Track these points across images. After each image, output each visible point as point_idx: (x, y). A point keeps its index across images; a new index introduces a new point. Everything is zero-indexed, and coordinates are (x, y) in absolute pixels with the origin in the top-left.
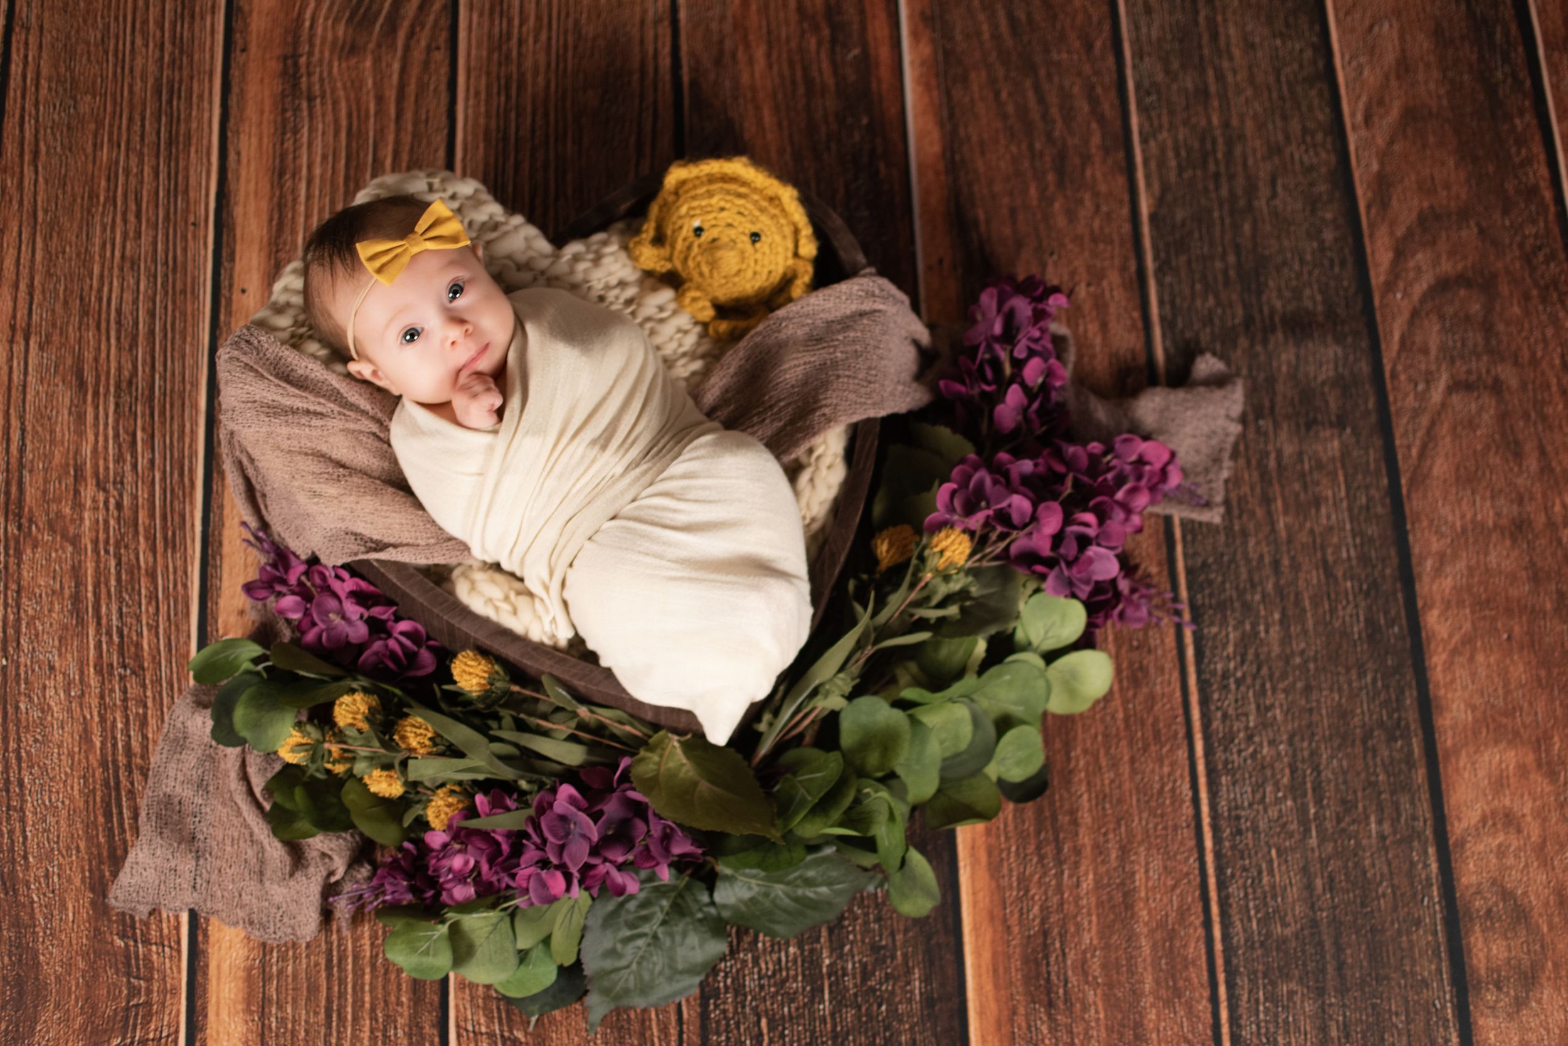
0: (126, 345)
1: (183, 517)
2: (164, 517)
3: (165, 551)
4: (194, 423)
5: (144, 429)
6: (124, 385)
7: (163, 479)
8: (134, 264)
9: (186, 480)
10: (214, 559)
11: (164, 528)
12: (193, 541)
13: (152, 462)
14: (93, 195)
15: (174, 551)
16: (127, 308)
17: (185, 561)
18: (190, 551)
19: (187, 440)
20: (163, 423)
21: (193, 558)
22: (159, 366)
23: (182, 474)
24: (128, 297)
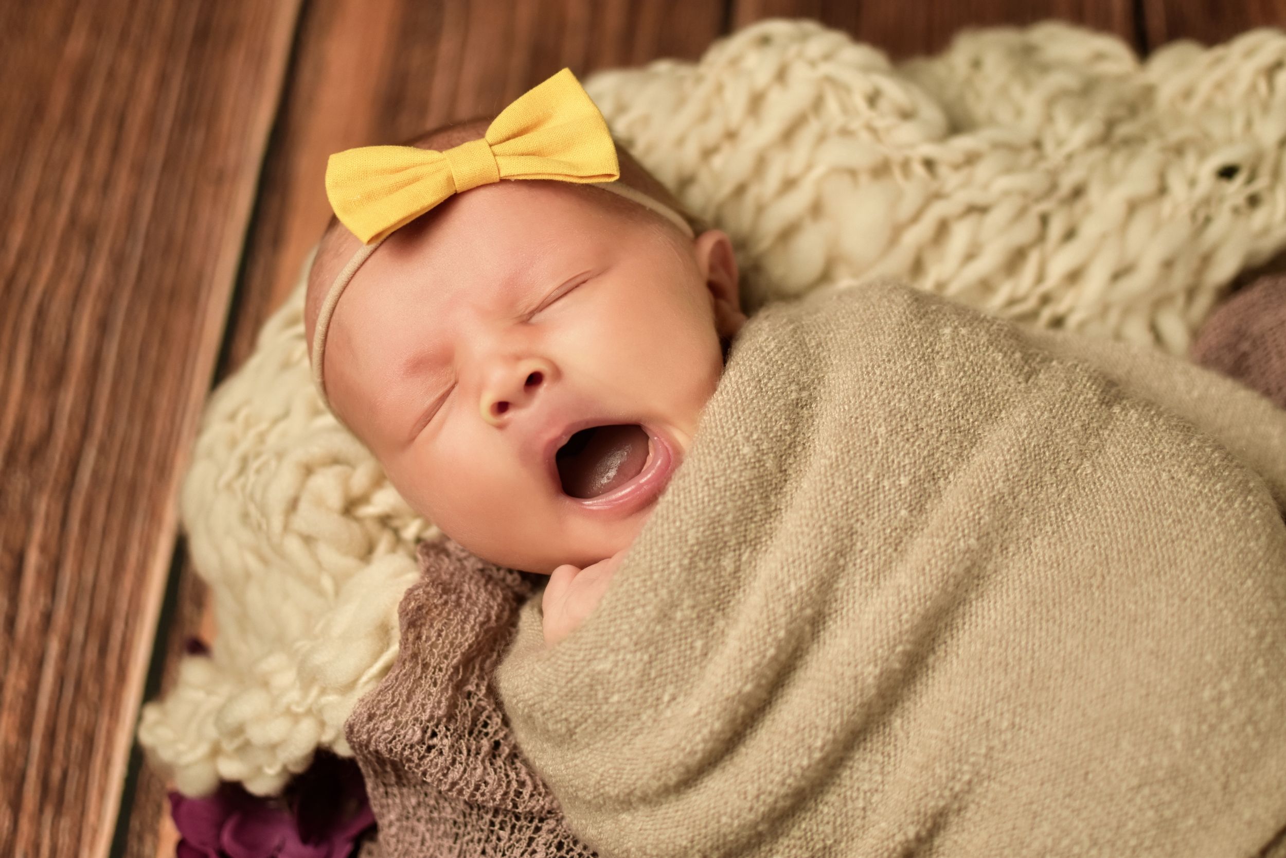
0: (42, 376)
1: (89, 741)
2: (51, 736)
3: (41, 810)
4: (148, 549)
5: (43, 549)
6: (23, 456)
7: (64, 656)
8: (90, 238)
9: (112, 665)
10: (141, 839)
11: (47, 760)
12: (102, 794)
13: (47, 618)
14: (38, 111)
15: (58, 813)
16: (57, 309)
17: (78, 839)
18: (91, 817)
19: (128, 581)
20: (84, 540)
21: (95, 832)
22: (99, 428)
23: (103, 651)
24: (64, 289)
